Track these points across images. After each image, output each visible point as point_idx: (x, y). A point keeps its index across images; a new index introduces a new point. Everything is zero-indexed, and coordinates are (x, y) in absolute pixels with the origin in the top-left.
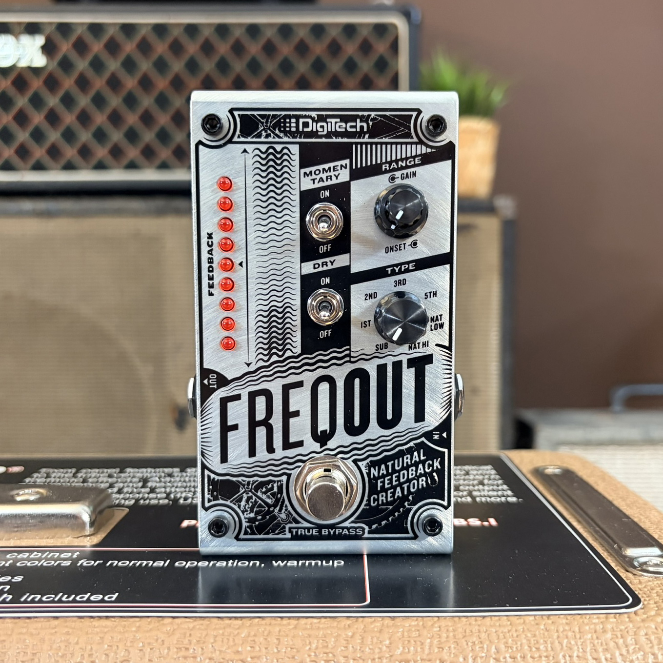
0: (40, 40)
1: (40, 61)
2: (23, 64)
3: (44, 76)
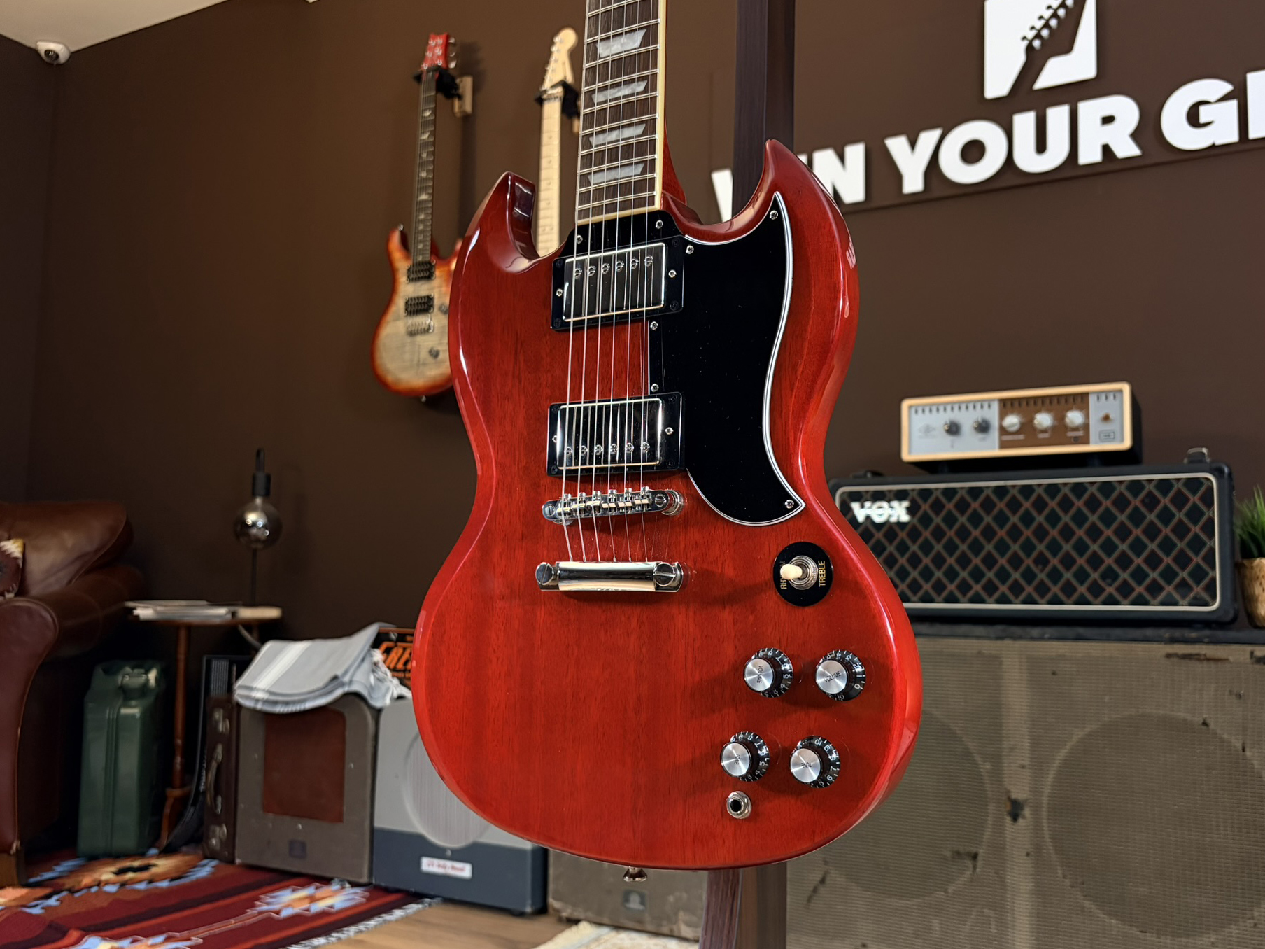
0: (906, 504)
1: (905, 518)
2: (893, 520)
3: (907, 529)
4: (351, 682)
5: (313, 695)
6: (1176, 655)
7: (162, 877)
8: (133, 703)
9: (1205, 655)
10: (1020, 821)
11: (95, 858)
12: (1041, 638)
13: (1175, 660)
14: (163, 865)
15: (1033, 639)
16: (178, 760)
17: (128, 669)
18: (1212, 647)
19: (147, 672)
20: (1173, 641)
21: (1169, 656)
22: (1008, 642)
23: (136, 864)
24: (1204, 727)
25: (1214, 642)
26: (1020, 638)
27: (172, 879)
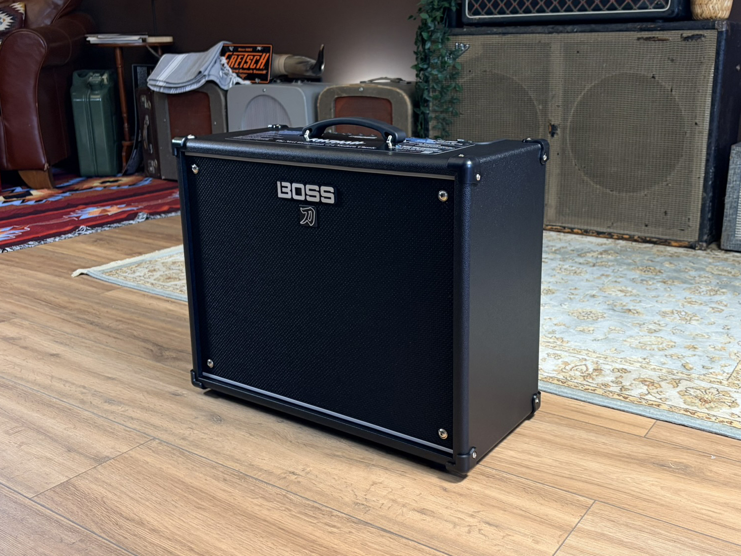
4: (209, 75)
5: (189, 83)
6: (642, 38)
7: (125, 184)
8: (96, 92)
9: (657, 37)
10: (555, 136)
11: (90, 177)
12: (572, 32)
13: (642, 41)
14: (125, 180)
15: (568, 32)
16: (126, 125)
17: (91, 74)
18: (661, 32)
19: (102, 75)
20: (641, 30)
21: (639, 39)
22: (555, 35)
23: (112, 179)
24: (653, 79)
25: (663, 29)
26: (561, 32)
27: (130, 185)
